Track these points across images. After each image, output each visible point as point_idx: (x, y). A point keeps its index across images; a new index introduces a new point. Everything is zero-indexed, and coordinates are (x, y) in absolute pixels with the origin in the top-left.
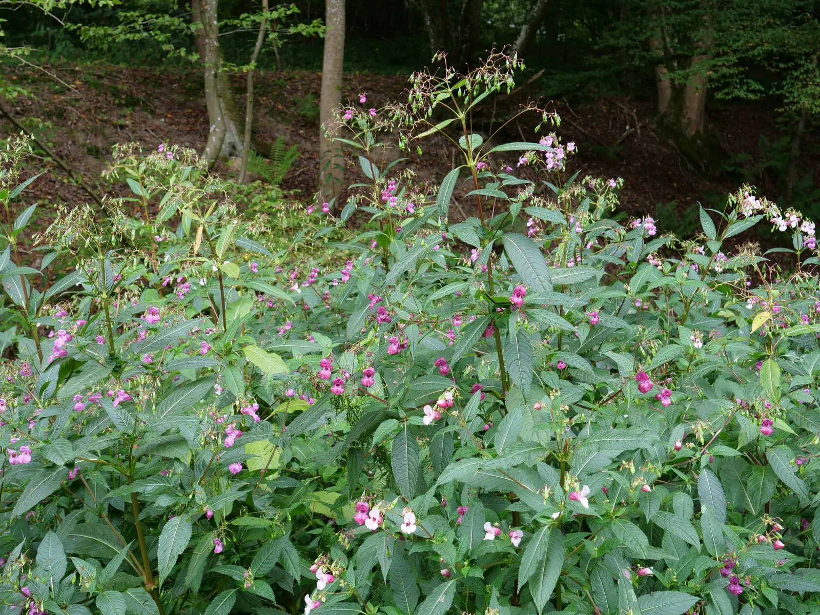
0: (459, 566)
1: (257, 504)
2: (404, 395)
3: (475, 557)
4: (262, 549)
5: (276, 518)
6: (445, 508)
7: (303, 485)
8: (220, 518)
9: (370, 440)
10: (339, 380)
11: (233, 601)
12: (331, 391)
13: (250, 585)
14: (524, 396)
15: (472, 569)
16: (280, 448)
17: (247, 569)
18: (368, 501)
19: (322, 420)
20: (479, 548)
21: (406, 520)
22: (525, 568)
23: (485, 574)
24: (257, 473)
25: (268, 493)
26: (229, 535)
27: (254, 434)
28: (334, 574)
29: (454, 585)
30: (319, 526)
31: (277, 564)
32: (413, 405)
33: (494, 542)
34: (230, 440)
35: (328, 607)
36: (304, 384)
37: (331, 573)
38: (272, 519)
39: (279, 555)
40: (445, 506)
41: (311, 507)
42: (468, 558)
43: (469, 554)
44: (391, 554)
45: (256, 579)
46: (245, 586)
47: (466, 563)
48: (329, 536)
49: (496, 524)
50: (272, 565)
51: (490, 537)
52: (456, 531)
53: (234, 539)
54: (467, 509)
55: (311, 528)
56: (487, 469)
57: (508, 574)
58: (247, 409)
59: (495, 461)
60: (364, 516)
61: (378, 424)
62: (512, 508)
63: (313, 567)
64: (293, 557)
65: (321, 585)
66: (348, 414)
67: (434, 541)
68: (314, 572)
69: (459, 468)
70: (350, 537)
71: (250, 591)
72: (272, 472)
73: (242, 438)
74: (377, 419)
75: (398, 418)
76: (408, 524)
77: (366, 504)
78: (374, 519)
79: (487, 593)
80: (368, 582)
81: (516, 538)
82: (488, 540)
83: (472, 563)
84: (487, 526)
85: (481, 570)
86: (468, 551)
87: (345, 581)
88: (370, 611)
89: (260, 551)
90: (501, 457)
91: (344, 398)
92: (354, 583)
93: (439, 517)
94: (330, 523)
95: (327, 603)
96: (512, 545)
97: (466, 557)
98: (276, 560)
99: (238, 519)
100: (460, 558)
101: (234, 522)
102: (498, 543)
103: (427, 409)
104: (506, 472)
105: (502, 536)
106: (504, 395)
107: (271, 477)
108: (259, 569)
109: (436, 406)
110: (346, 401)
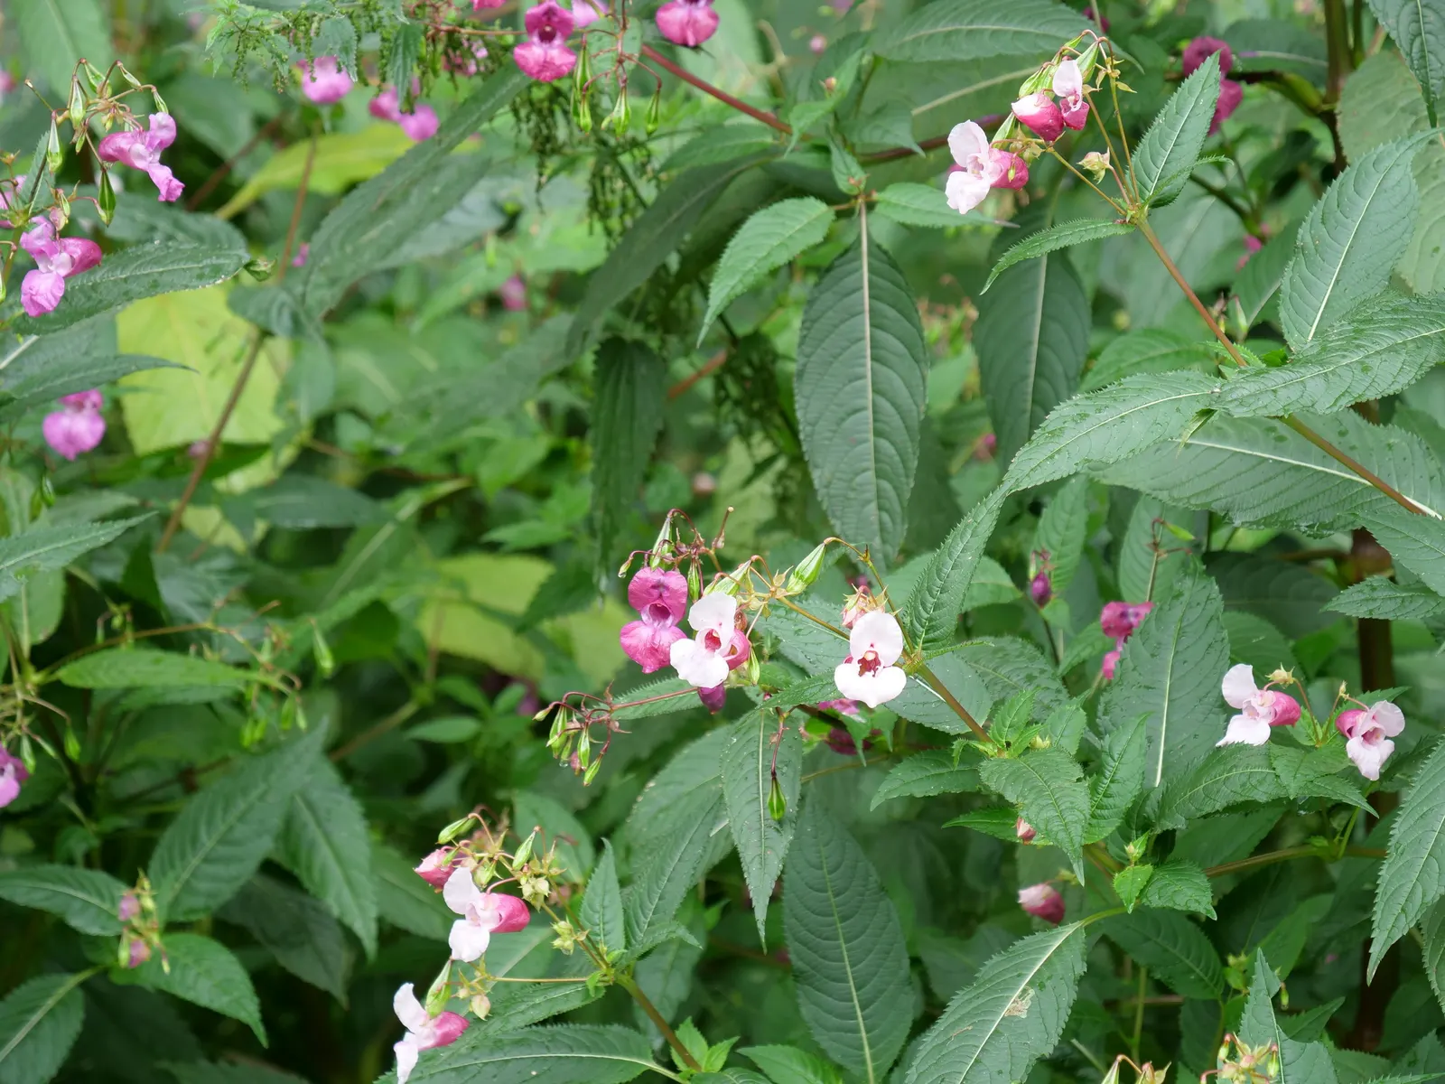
0: (1102, 863)
1: (175, 593)
2: (862, 82)
3: (1177, 822)
4: (197, 799)
5: (265, 657)
6: (1046, 612)
7: (390, 517)
8: (8, 650)
9: (697, 297)
10: (550, 13)
11: (72, 1026)
12: (518, 67)
13: (144, 952)
14: (1427, 91)
15: (1165, 878)
16: (280, 346)
17: (132, 882)
18: (684, 568)
19: (475, 212)
20: (1194, 783)
21: (859, 646)
22: (1410, 865)
23: (1226, 905)
24: (174, 460)
25: (228, 550)
26: (46, 726)
27: (157, 262)
28: (527, 891)
29: (1079, 947)
30: (468, 711)
31: (269, 868)
32: (901, 135)
33: (1265, 753)
34: (45, 285)
35: (498, 1045)
36: (390, 33)
37: (512, 889)
38: (244, 665)
39: (276, 822)
40: (1043, 598)
41: (426, 625)
42: (1145, 826)
43: (1150, 809)
44: (791, 809)
45: (172, 927)
46: (124, 955)
47: (1135, 849)
48: (506, 750)
49: (1281, 674)
50: (245, 871)
51: (1249, 731)
52: (1090, 707)
53: (73, 747)
54: (1144, 611)
55: (423, 715)
56: (1239, 412)
57: (1327, 920)
58: (122, 142)
59: (1278, 377)
60: (665, 634)
61: (736, 225)
62: (1354, 603)
63: (431, 863)
64: (340, 836)
65: (468, 941)
66: (598, 179)
67: (988, 748)
68: (438, 882)
69: (1108, 416)
70: (600, 732)
71: (147, 980)
72: (242, 454)
73: (99, 275)
74: (730, 199)
75: (830, 196)
76: (868, 665)
77: (675, 580)
78: (713, 641)
79: (1229, 991)
80: (682, 932)
81: (1368, 737)
82: (1240, 748)
83: (1163, 848)
84: (1238, 682)
85: (1203, 881)
86: (1142, 799)
87: (578, 926)
88: (689, 1061)
89: (190, 808)
90: (1307, 362)
91: (575, 95)
92: (618, 936)
93: (1011, 644)
94: (513, 694)
95: (495, 1027)
96: (1352, 774)
97: (1135, 821)
98: (264, 847)
99: (89, 662)
100: (1109, 828)
101: (72, 674)
102: (1285, 761)
103: (966, 139)
104: (1332, 437)
105: (1304, 729)
106: (1334, 93)
107: (239, 481)
108: (187, 887)
109: (1007, 125)
110: (584, 109)
